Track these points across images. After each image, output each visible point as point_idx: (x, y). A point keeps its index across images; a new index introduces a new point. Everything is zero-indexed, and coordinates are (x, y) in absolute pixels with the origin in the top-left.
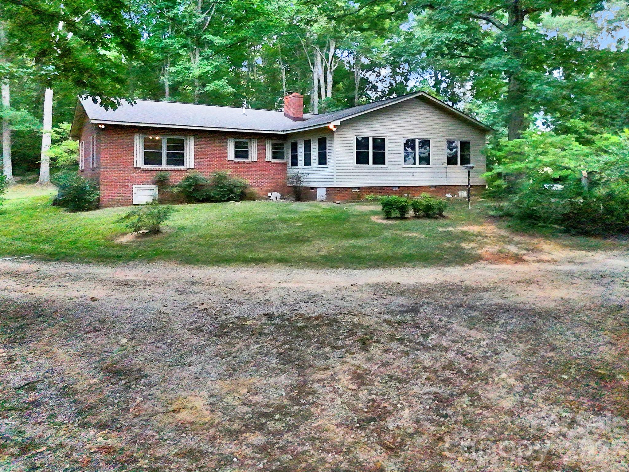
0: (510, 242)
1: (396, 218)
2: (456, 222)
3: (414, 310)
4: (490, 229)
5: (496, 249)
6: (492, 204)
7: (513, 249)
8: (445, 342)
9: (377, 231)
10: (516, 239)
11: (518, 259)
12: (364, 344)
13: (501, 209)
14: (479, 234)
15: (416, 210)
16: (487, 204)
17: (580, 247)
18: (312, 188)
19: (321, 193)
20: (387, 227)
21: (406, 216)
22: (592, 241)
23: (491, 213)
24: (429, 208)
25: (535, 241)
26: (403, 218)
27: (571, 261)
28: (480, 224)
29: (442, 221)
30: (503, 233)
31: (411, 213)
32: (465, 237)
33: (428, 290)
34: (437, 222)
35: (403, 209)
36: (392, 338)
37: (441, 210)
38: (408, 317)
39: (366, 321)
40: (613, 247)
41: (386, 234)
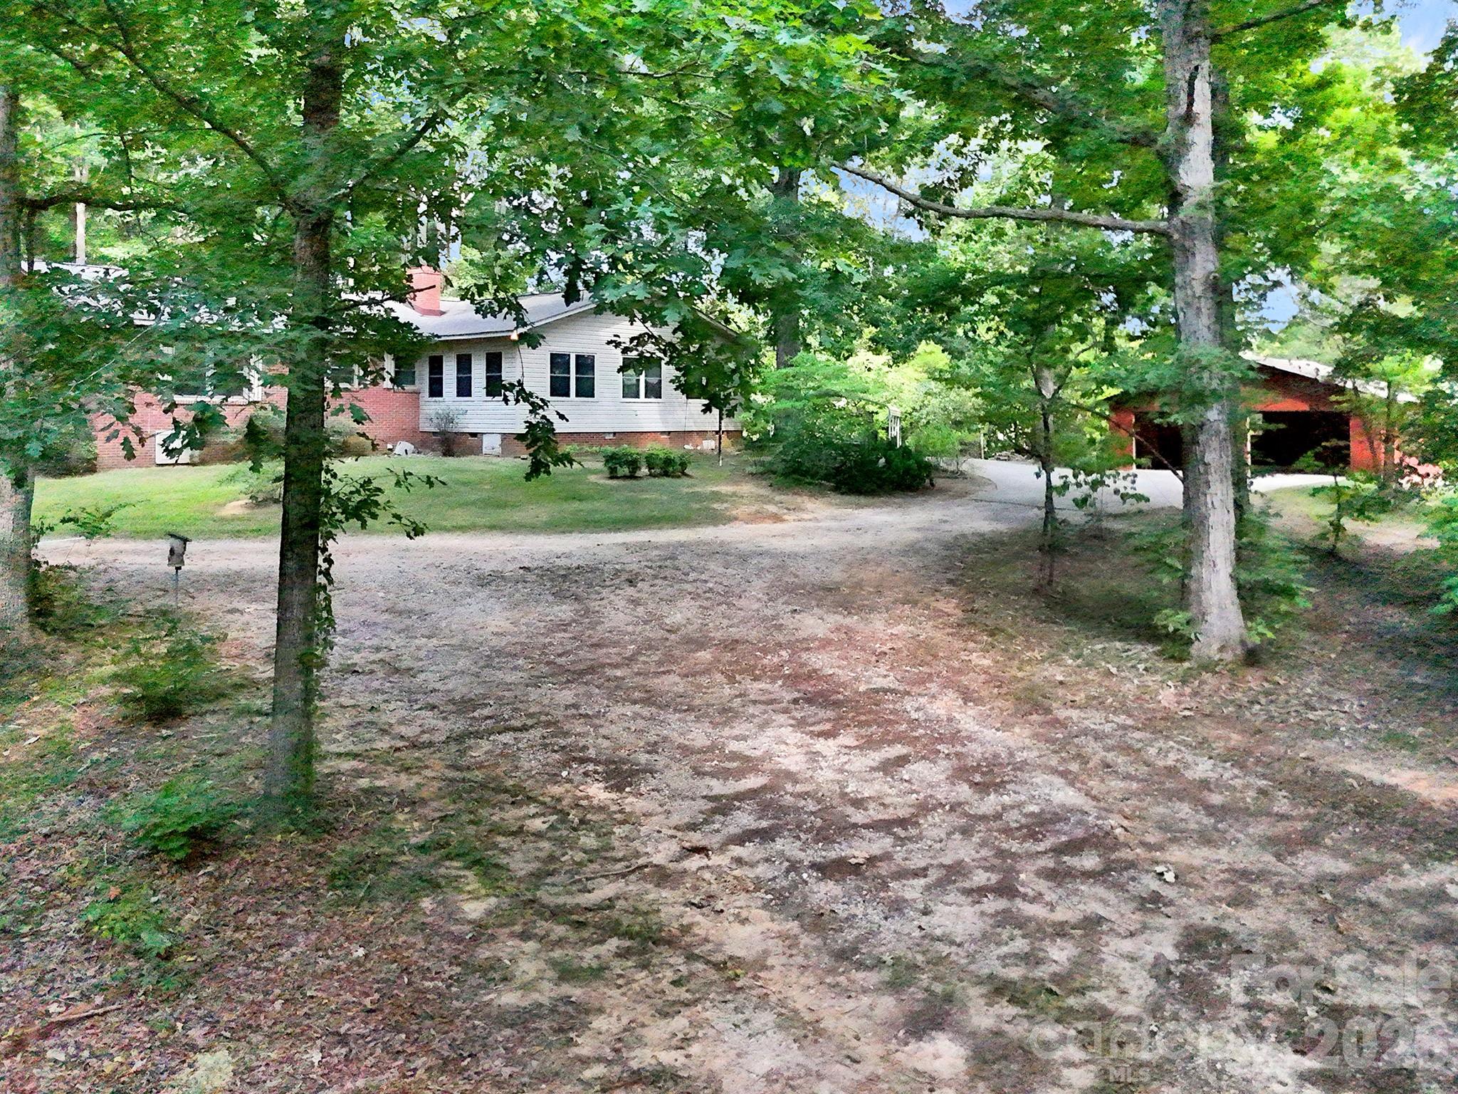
0: (770, 502)
1: (625, 477)
2: (704, 480)
3: (673, 558)
4: (747, 488)
5: (753, 509)
6: (752, 459)
7: (772, 508)
8: (703, 577)
9: (604, 494)
10: (778, 498)
11: (777, 518)
12: (631, 582)
13: (762, 464)
14: (734, 494)
15: (650, 467)
16: (745, 457)
17: (847, 505)
18: (474, 435)
19: (491, 443)
20: (617, 489)
21: (638, 474)
22: (863, 500)
23: (749, 469)
24: (668, 461)
25: (799, 499)
26: (632, 476)
27: (835, 518)
28: (736, 483)
29: (685, 480)
30: (763, 492)
31: (644, 470)
32: (717, 497)
33: (682, 545)
34: (678, 481)
35: (634, 464)
36: (655, 577)
37: (683, 465)
38: (668, 563)
39: (628, 568)
40: (886, 504)
41: (617, 496)
